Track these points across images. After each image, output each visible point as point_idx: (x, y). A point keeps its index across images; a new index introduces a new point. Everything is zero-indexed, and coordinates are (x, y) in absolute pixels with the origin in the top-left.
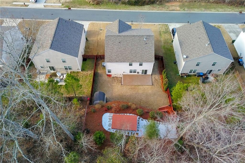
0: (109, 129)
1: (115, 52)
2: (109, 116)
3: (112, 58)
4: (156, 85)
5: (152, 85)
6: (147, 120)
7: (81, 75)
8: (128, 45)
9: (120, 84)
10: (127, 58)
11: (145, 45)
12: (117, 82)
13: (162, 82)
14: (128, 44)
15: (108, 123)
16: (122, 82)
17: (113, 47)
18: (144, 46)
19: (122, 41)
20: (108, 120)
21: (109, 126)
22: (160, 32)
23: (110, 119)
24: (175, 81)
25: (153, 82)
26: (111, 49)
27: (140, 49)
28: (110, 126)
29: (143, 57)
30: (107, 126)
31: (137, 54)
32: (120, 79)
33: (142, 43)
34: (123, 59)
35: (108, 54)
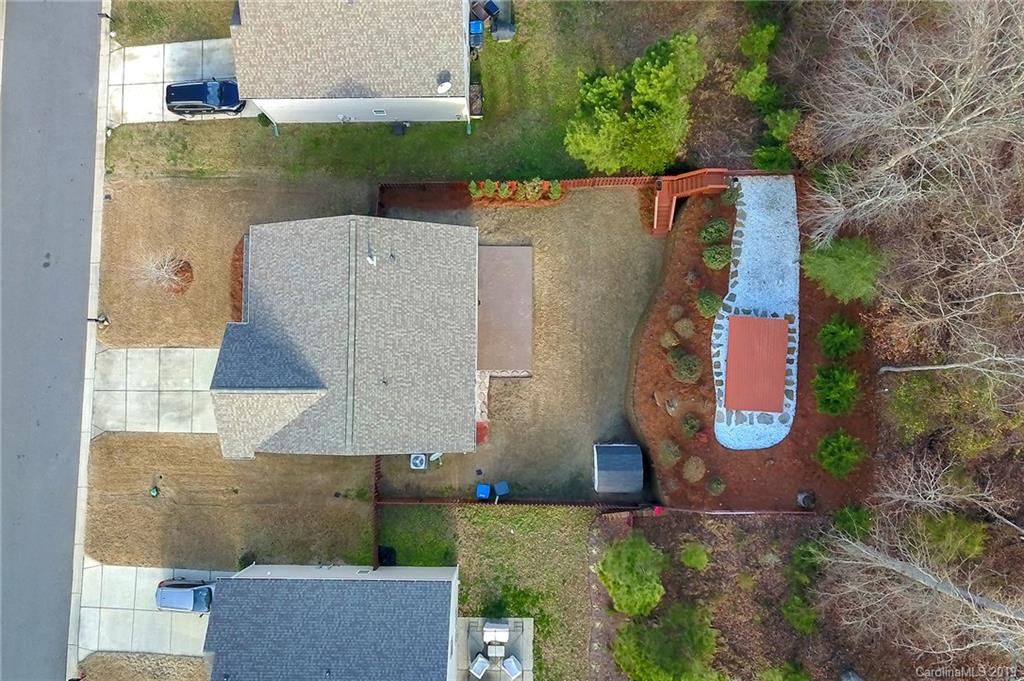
0: (783, 421)
1: (432, 407)
2: (729, 423)
3: (455, 419)
4: (529, 228)
5: (529, 245)
6: (732, 281)
7: (476, 562)
8: (401, 345)
9: (525, 382)
10: (457, 348)
11: (398, 265)
12: (517, 396)
13: (508, 203)
14: (393, 345)
15: (760, 427)
16: (515, 374)
17: (408, 415)
18: (403, 270)
19: (377, 369)
20: (746, 426)
21: (770, 421)
22: (175, 175)
23: (741, 420)
24: (502, 144)
25: (516, 243)
26: (418, 422)
27: (418, 289)
28: (772, 419)
29: (454, 277)
30: (770, 429)
31: (438, 304)
32: (497, 384)
33: (389, 274)
34: (461, 366)
35: (440, 439)
